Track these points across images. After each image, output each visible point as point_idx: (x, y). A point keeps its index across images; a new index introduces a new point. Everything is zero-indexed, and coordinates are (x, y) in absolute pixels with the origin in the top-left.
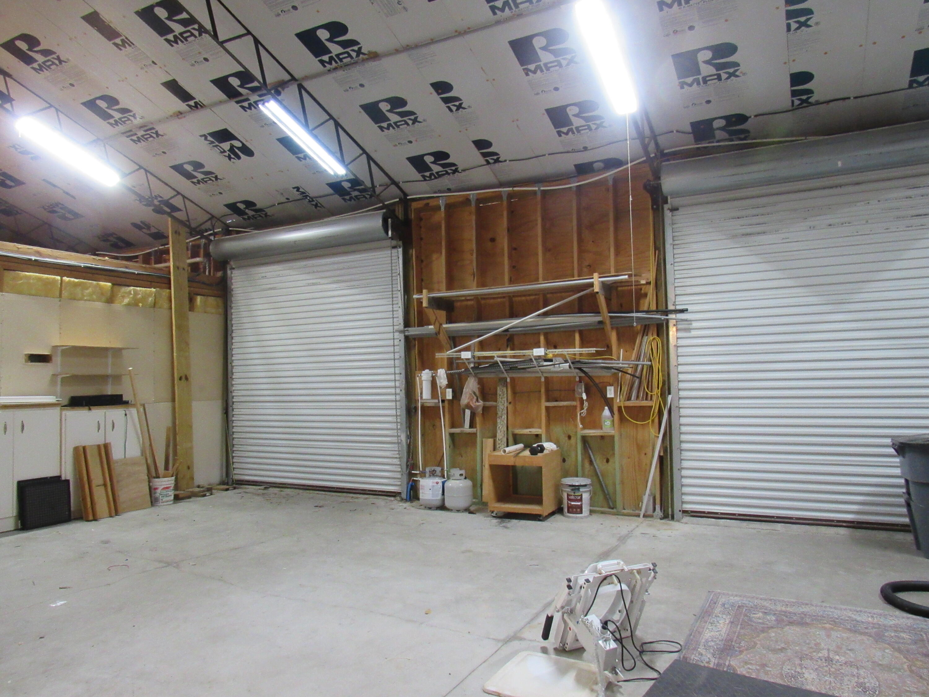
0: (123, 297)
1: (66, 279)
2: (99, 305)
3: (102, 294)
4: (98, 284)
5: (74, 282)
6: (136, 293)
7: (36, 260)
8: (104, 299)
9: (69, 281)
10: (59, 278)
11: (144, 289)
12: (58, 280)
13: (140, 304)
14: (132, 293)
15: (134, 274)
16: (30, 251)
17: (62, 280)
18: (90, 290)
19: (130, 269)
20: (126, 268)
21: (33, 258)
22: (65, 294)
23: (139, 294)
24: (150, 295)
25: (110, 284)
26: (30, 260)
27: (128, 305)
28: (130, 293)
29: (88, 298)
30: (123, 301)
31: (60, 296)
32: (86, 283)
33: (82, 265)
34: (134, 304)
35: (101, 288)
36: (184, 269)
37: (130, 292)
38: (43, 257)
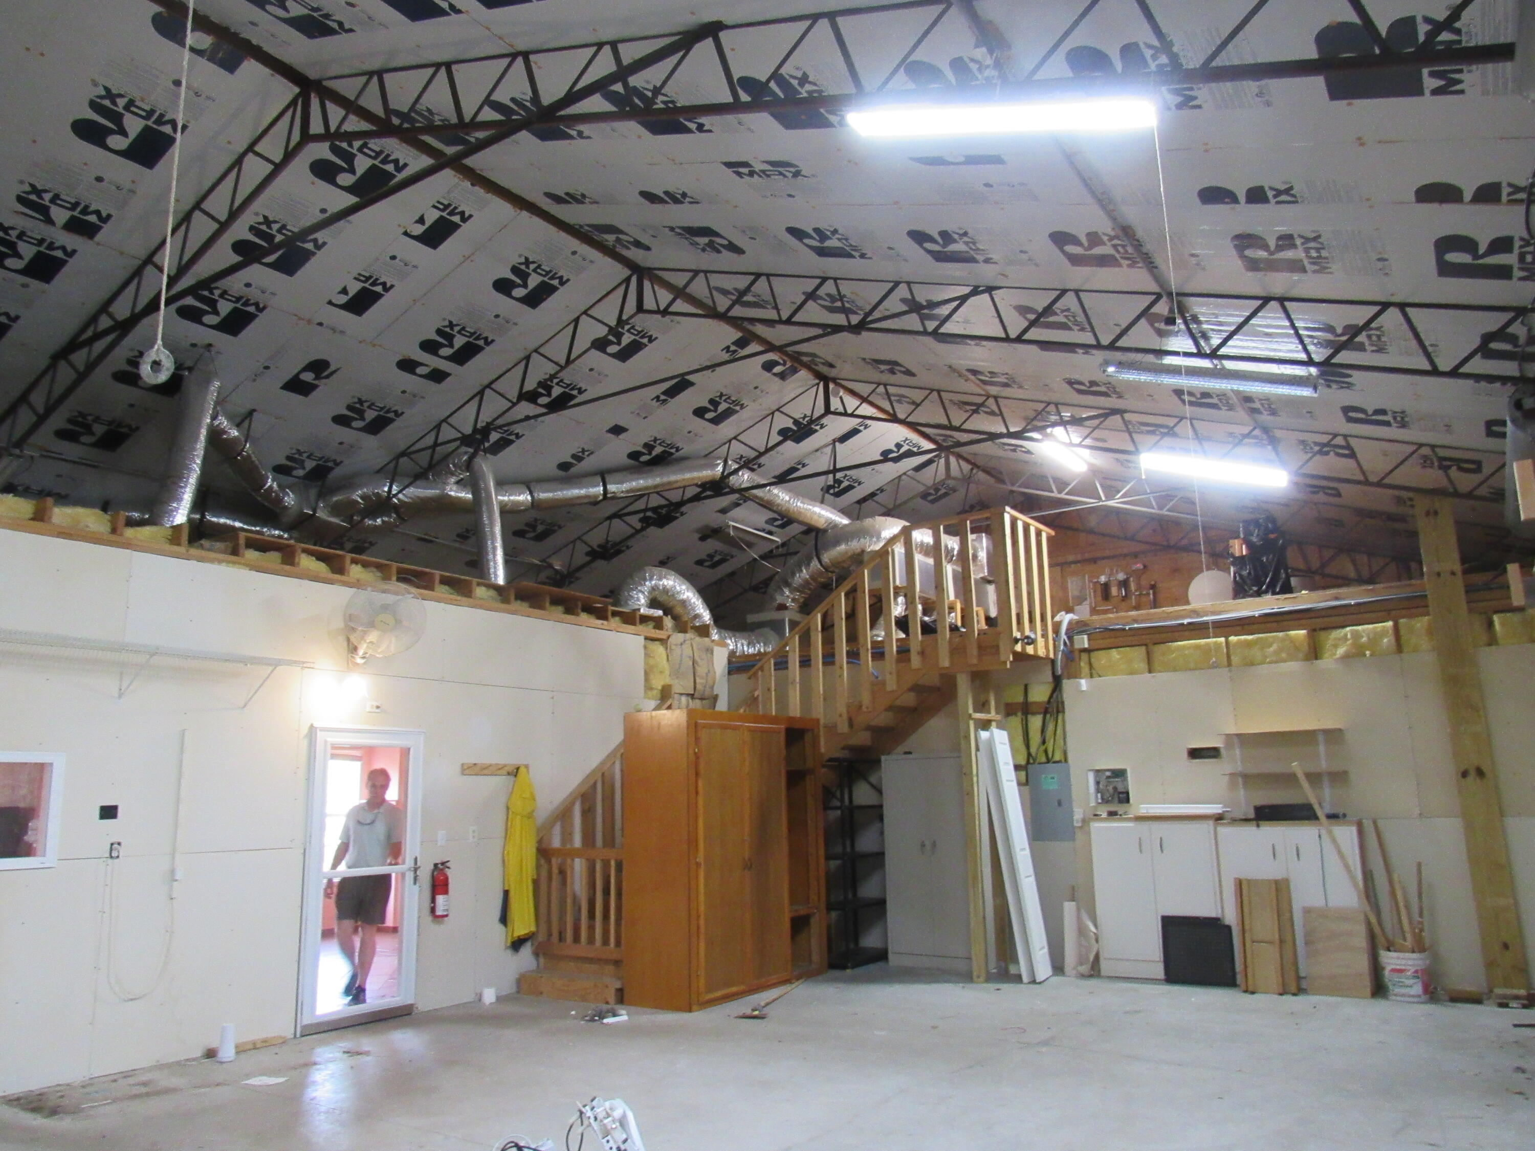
0: (1336, 646)
1: (1233, 639)
2: (1293, 666)
3: (1297, 648)
4: (1287, 635)
5: (1246, 640)
6: (1356, 635)
7: (1190, 624)
8: (1301, 655)
9: (1239, 642)
10: (1222, 639)
11: (1371, 626)
12: (1221, 643)
13: (1368, 653)
14: (1349, 636)
15: (1350, 605)
16: (1182, 613)
17: (1227, 643)
18: (1274, 647)
19: (1344, 599)
20: (1337, 599)
21: (1186, 621)
22: (1235, 659)
23: (1362, 637)
24: (1383, 633)
25: (1303, 632)
26: (1182, 624)
27: (1346, 657)
28: (1345, 638)
29: (1274, 659)
30: (1335, 654)
31: (1229, 664)
32: (1266, 638)
33: (1257, 614)
34: (1356, 654)
35: (1292, 640)
36: (1453, 573)
37: (1346, 635)
38: (1202, 617)
